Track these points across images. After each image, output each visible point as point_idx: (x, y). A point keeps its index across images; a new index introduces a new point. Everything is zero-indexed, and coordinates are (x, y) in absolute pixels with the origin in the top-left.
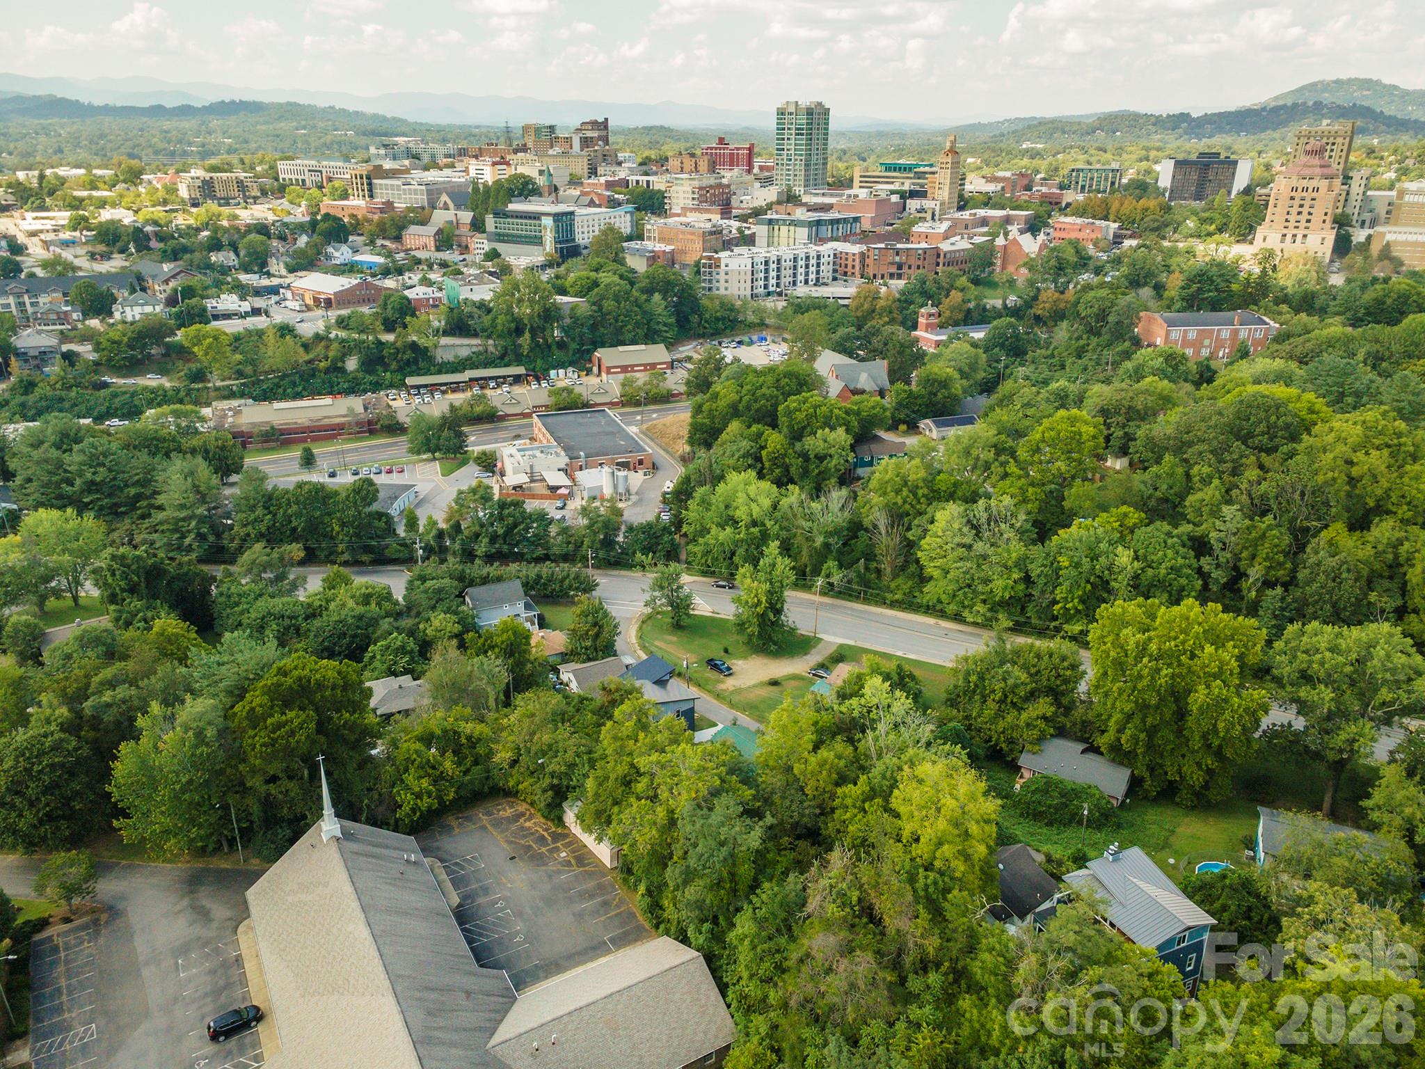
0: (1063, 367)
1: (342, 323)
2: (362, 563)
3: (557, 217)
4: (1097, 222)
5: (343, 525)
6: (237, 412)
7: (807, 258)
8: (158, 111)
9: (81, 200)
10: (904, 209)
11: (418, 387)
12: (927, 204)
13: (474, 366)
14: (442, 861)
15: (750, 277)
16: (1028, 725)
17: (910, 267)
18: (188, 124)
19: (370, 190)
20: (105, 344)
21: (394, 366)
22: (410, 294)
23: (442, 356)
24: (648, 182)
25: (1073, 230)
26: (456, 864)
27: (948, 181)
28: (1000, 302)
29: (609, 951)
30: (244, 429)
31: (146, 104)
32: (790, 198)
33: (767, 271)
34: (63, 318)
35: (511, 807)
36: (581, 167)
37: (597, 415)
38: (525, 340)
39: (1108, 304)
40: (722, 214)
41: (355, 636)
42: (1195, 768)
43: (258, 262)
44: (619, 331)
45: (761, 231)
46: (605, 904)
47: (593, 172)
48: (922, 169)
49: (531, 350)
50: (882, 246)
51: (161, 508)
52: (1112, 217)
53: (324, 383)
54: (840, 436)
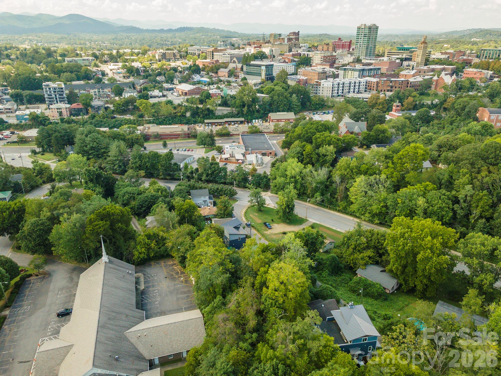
0: (444, 128)
1: (187, 101)
2: (165, 179)
3: (267, 66)
4: (483, 71)
5: (162, 166)
6: (149, 128)
7: (355, 83)
8: (162, 31)
9: (127, 59)
10: (402, 65)
11: (208, 123)
12: (411, 63)
13: (228, 117)
14: (144, 275)
15: (331, 89)
16: (362, 259)
17: (396, 88)
18: (170, 35)
19: (213, 56)
20: (116, 105)
21: (201, 116)
22: (211, 92)
23: (218, 113)
24: (308, 54)
25: (472, 74)
26: (148, 277)
27: (421, 54)
28: (430, 102)
29: (183, 311)
30: (149, 134)
31: (158, 29)
32: (358, 61)
33: (338, 87)
34: (108, 96)
35: (172, 261)
36: (286, 48)
37: (262, 136)
38: (245, 109)
39: (466, 103)
40: (330, 66)
41: (150, 202)
42: (419, 283)
43: (170, 80)
44: (278, 107)
45: (341, 72)
46: (188, 296)
47: (290, 51)
48: (413, 49)
49: (247, 112)
50: (386, 79)
51: (109, 156)
52: (490, 69)
53: (178, 120)
54: (331, 148)
